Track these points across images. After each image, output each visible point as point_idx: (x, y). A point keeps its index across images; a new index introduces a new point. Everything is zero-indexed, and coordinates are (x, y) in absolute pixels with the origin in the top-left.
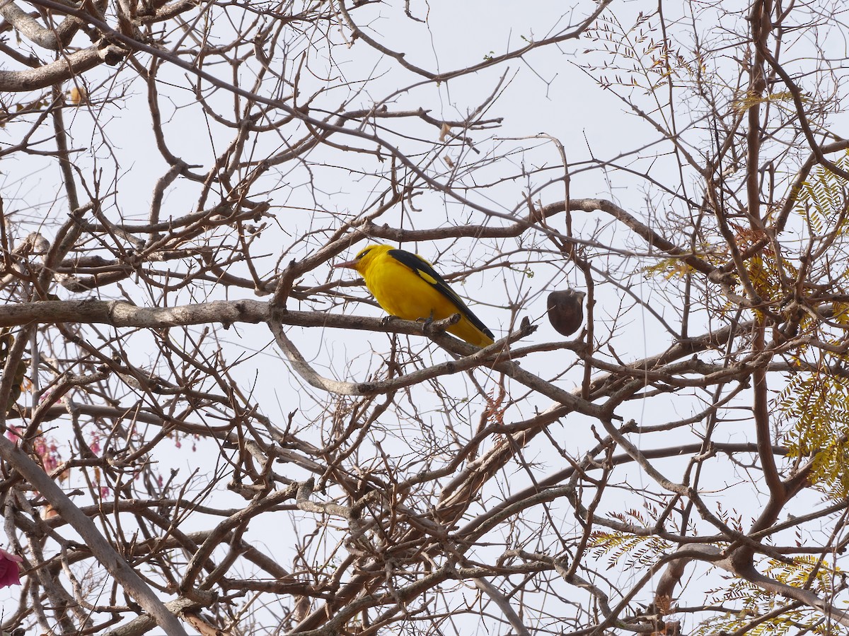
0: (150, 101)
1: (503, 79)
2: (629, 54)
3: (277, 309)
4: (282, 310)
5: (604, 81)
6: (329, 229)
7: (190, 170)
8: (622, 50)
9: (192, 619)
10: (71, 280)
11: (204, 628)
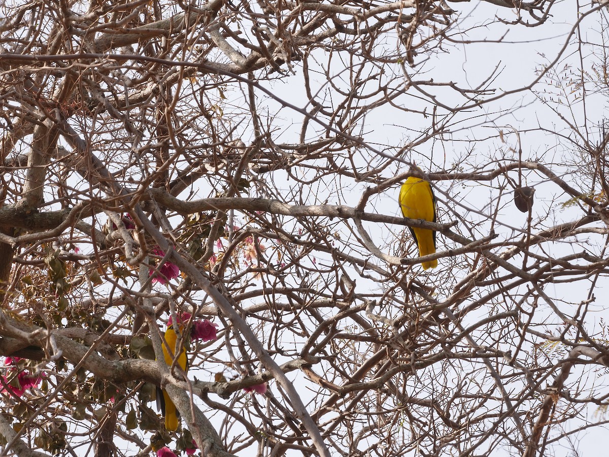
0: (304, 71)
1: (497, 67)
2: (559, 85)
3: (359, 212)
4: (362, 213)
5: (544, 99)
6: (397, 147)
7: (324, 109)
8: (554, 83)
9: (307, 371)
10: (256, 167)
11: (313, 376)
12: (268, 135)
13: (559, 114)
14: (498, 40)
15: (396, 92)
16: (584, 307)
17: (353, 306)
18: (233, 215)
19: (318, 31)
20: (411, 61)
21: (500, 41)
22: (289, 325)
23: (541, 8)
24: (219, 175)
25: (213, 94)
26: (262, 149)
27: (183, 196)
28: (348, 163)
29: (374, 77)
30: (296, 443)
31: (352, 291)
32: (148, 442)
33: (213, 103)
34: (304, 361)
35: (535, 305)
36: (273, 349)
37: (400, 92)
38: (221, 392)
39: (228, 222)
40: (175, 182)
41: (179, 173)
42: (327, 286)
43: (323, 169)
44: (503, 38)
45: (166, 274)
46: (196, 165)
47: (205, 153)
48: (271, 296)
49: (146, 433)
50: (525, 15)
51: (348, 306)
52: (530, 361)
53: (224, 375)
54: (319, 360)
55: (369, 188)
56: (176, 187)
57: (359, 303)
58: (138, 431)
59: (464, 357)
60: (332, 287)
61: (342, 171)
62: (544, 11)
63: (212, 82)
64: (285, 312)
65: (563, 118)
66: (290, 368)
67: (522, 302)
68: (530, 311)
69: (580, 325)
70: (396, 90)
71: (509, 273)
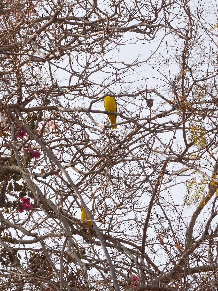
2: (158, 62)
4: (90, 110)
9: (73, 167)
10: (53, 95)
11: (75, 170)
12: (56, 83)
13: (159, 72)
14: (134, 43)
15: (103, 66)
16: (172, 141)
17: (89, 144)
18: (45, 113)
19: (73, 45)
20: (103, 52)
21: (135, 44)
22: (67, 152)
23: (152, 34)
24: (40, 98)
25: (37, 69)
26: (54, 88)
27: (27, 107)
28: (86, 92)
29: (94, 61)
30: (71, 194)
31: (88, 138)
32: (18, 196)
33: (37, 73)
34: (72, 164)
35: (154, 141)
36: (61, 160)
37: (104, 66)
38: (43, 177)
39: (43, 115)
40: (24, 102)
41: (25, 98)
42: (79, 137)
43: (77, 95)
44: (136, 42)
45: (21, 135)
46: (31, 95)
47: (35, 91)
48: (60, 141)
49: (17, 192)
50: (147, 36)
51: (87, 144)
52: (155, 161)
53: (44, 169)
54: (77, 163)
55: (92, 101)
56: (24, 103)
57: (91, 142)
58: (14, 192)
59: (129, 161)
60: (81, 137)
61: (84, 95)
62: (154, 35)
63: (36, 65)
64: (65, 147)
65: (161, 73)
66: (67, 167)
67: (150, 140)
68: (152, 143)
69: (170, 148)
70: (103, 65)
71: (144, 130)
